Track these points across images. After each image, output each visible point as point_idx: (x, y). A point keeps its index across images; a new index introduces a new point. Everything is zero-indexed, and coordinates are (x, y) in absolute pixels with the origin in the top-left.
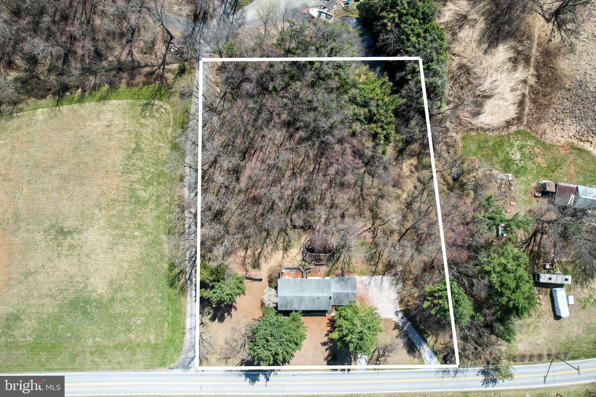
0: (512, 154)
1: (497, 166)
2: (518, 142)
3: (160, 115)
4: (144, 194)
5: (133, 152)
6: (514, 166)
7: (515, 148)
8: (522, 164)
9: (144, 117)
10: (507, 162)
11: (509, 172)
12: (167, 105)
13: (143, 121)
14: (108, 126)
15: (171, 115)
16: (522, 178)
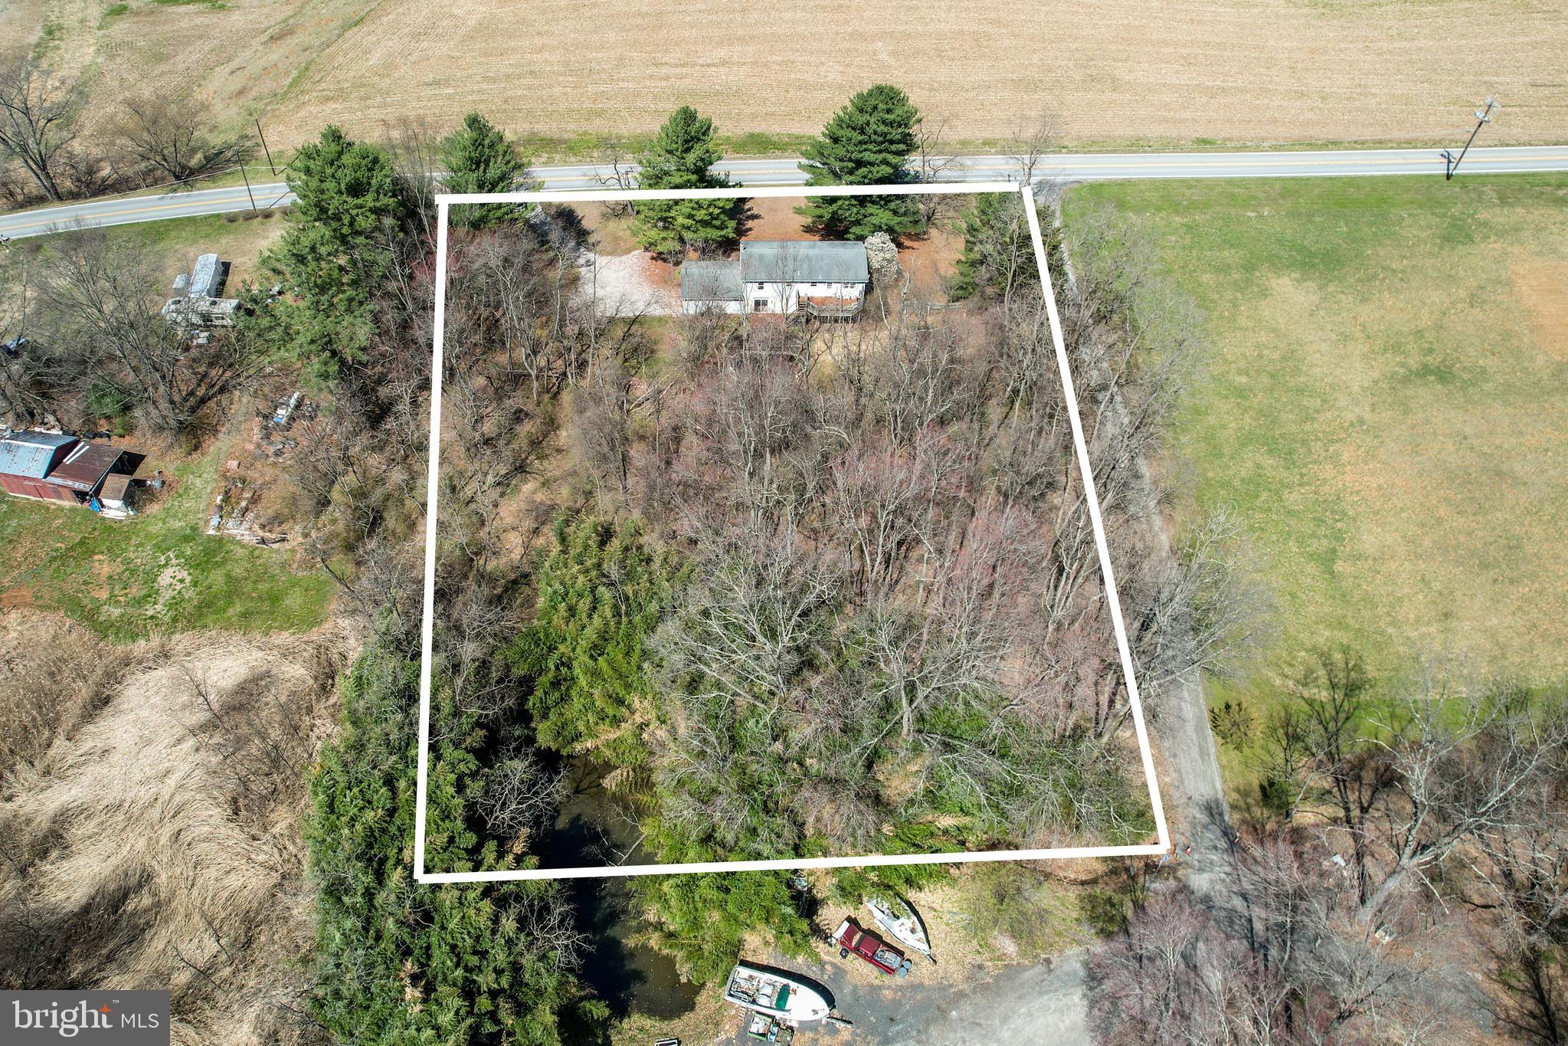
0: (182, 581)
1: (240, 552)
2: (150, 613)
3: (1294, 658)
4: (1258, 458)
5: (1334, 551)
6: (189, 552)
7: (167, 595)
8: (163, 558)
9: (1345, 650)
10: (207, 562)
11: (210, 538)
12: (1284, 686)
13: (1343, 637)
14: (1446, 615)
15: (1260, 659)
16: (178, 524)
